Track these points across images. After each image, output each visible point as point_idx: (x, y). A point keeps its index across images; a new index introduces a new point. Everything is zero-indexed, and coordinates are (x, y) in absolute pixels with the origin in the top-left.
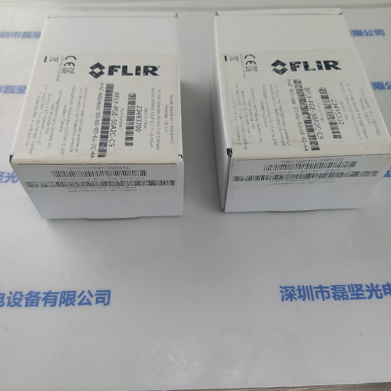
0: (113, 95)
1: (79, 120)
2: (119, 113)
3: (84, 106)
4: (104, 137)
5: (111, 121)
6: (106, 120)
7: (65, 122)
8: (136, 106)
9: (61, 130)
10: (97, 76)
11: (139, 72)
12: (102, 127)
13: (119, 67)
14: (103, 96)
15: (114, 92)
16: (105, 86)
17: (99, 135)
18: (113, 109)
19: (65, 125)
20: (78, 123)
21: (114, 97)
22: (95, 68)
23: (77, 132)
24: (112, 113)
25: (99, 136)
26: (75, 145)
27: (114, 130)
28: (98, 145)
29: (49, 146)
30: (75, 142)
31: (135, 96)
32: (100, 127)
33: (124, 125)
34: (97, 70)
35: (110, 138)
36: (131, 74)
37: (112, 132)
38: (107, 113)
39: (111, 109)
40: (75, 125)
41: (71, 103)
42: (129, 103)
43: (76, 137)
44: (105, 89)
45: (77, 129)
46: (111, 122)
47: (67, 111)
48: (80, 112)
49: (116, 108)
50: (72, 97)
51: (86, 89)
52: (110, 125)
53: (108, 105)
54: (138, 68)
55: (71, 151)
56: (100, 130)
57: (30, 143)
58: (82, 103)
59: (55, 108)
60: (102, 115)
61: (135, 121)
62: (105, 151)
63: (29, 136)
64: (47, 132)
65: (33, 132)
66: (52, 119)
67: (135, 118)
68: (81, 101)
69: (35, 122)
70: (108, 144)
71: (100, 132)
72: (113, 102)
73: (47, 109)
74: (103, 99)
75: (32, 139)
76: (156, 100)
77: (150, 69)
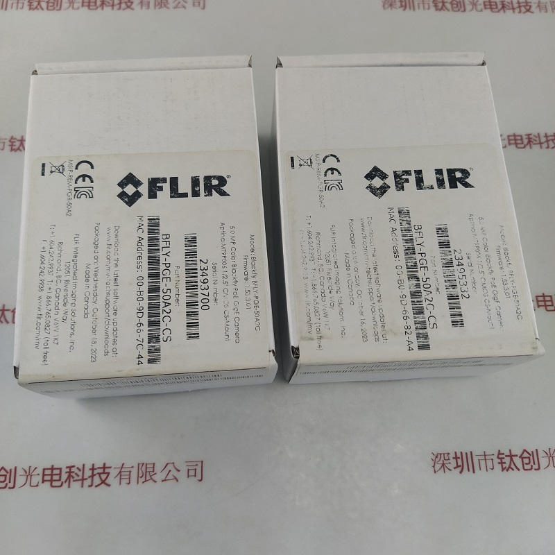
0: (161, 240)
1: (112, 293)
2: (173, 276)
3: (116, 265)
4: (154, 324)
5: (161, 291)
6: (154, 290)
7: (91, 297)
8: (198, 259)
9: (86, 315)
10: (131, 200)
11: (197, 189)
12: (149, 304)
13: (164, 180)
14: (145, 242)
15: (161, 233)
16: (146, 222)
17: (145, 320)
18: (162, 267)
19: (90, 304)
20: (112, 298)
21: (162, 244)
22: (127, 185)
23: (112, 317)
24: (162, 276)
25: (146, 324)
26: (111, 341)
27: (167, 309)
28: (146, 340)
29: (72, 347)
30: (111, 337)
31: (194, 239)
32: (145, 303)
33: (183, 299)
34: (130, 190)
35: (162, 326)
36: (185, 195)
37: (165, 314)
38: (154, 275)
39: (158, 269)
40: (107, 305)
41: (96, 259)
42: (187, 254)
43: (111, 327)
44: (146, 228)
45: (111, 312)
46: (162, 294)
47: (91, 274)
48: (112, 277)
49: (168, 265)
50: (96, 247)
51: (117, 229)
52: (161, 300)
53: (154, 261)
54: (195, 182)
55: (107, 354)
56: (146, 311)
57: (42, 342)
58: (113, 257)
59: (72, 270)
60: (146, 280)
61: (199, 291)
62: (158, 350)
63: (38, 328)
64: (64, 320)
65: (43, 321)
66: (70, 293)
67: (199, 284)
68: (112, 255)
69: (44, 300)
70: (161, 337)
71: (146, 315)
72: (161, 253)
73: (59, 273)
74: (145, 248)
75: (43, 334)
76: (229, 246)
77: (215, 182)
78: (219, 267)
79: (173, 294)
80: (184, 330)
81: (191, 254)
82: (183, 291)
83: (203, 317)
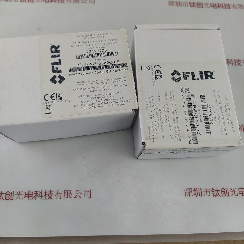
0: (79, 67)
2: (94, 62)
3: (90, 81)
4: (113, 66)
6: (100, 68)
7: (104, 89)
8: (87, 54)
9: (111, 89)
13: (53, 67)
14: (80, 72)
15: (76, 67)
16: (72, 73)
17: (112, 69)
18: (90, 65)
19: (106, 88)
21: (81, 66)
22: (55, 81)
23: (111, 80)
24: (94, 65)
27: (107, 63)
28: (119, 68)
29: (123, 93)
30: (119, 80)
31: (79, 56)
32: (105, 70)
33: (103, 58)
34: (57, 79)
35: (114, 63)
36: (60, 60)
37: (109, 63)
38: (94, 68)
39: (91, 67)
40: (106, 83)
41: (88, 89)
43: (115, 80)
44: (74, 72)
45: (109, 81)
46: (101, 65)
47: (95, 89)
48: (95, 82)
50: (83, 89)
51: (75, 82)
52: (104, 65)
53: (88, 69)
55: (125, 81)
56: (108, 69)
57: (122, 103)
59: (93, 97)
60: (96, 70)
61: (99, 53)
62: (123, 64)
63: (117, 105)
64: (113, 97)
65: (114, 104)
66: (103, 96)
67: (96, 53)
68: (86, 83)
69: (106, 105)
70: (118, 64)
71: (110, 69)
72: (85, 66)
73: (95, 101)
74: (83, 72)
75: (120, 103)
76: (81, 44)
77: (53, 49)
78: (89, 47)
79: (101, 61)
80: (115, 57)
81: (85, 56)
82: (100, 58)
83: (109, 51)
